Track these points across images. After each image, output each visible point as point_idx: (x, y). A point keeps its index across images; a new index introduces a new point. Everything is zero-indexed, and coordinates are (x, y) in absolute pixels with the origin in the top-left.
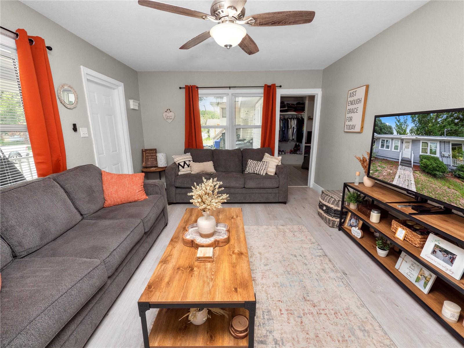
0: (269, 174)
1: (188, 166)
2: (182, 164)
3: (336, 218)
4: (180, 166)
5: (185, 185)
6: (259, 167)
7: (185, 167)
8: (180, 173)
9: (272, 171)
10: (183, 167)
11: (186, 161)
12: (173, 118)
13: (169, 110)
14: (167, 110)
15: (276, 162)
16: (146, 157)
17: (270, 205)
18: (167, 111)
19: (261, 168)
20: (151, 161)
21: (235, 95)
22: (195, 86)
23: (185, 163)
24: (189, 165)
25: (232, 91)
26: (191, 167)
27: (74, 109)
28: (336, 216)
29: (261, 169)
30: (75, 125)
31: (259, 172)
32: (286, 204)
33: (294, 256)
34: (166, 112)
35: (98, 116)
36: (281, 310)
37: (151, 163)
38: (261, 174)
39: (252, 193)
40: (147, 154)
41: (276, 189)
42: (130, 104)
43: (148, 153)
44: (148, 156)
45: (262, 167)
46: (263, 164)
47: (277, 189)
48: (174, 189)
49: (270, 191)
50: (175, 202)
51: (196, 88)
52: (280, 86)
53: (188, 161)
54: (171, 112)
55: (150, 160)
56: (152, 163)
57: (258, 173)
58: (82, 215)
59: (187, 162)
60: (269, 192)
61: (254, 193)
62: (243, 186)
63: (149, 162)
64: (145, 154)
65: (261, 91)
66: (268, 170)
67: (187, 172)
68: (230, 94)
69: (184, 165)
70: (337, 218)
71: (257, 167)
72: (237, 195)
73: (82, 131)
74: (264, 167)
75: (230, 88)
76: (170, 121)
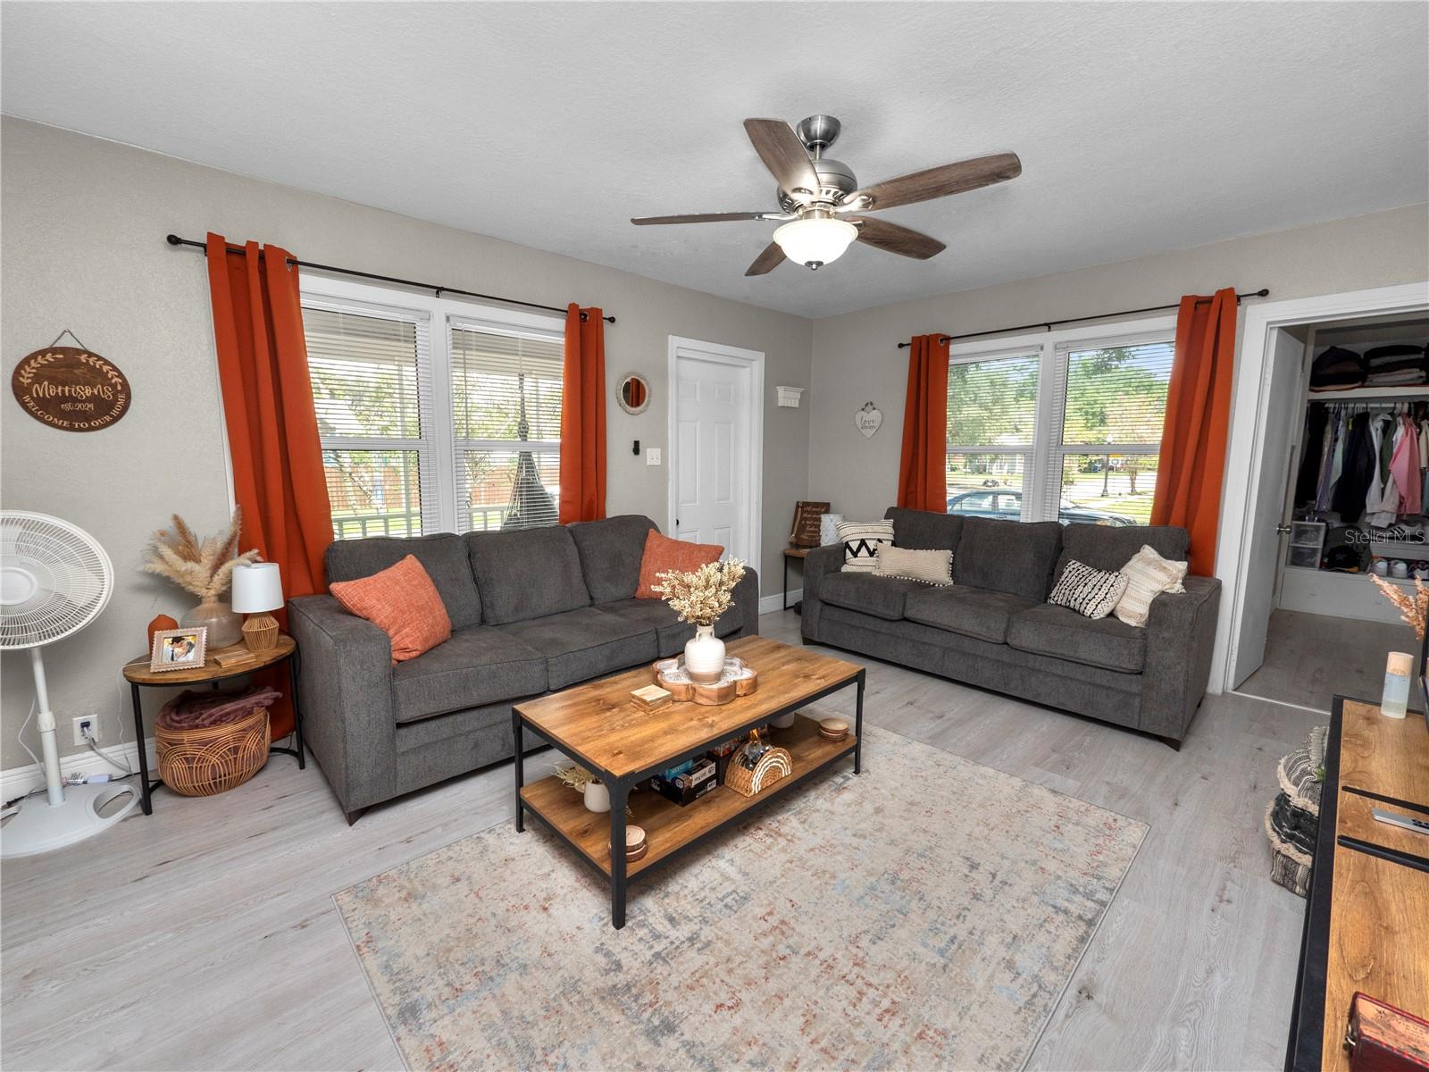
0: (1120, 618)
1: (872, 554)
2: (854, 545)
3: (1297, 848)
4: (847, 550)
5: (842, 600)
6: (1087, 590)
7: (859, 555)
8: (845, 569)
9: (1134, 610)
10: (855, 554)
11: (868, 539)
12: (877, 425)
13: (872, 404)
14: (867, 405)
15: (1158, 582)
16: (800, 521)
17: (1107, 731)
18: (867, 409)
19: (1093, 594)
20: (812, 532)
21: (1065, 348)
22: (937, 336)
23: (863, 543)
24: (875, 550)
25: (1058, 335)
26: (877, 557)
27: (639, 416)
28: (1300, 841)
29: (1090, 597)
30: (637, 444)
31: (1081, 603)
32: (1178, 750)
33: (969, 863)
34: (863, 410)
35: (695, 427)
36: (771, 913)
37: (809, 536)
38: (1088, 613)
39: (1034, 670)
40: (805, 515)
41: (1130, 677)
42: (779, 396)
43: (809, 512)
44: (806, 519)
45: (1096, 590)
46: (1103, 580)
47: (1134, 677)
48: (819, 605)
49: (1103, 678)
50: (817, 640)
51: (941, 340)
52: (1264, 293)
53: (873, 539)
54: (874, 409)
55: (808, 528)
56: (812, 537)
57: (1077, 608)
58: (592, 598)
59: (871, 545)
60: (1098, 682)
61: (1039, 671)
62: (1001, 639)
63: (806, 534)
64: (802, 513)
65: (1170, 321)
66: (1122, 603)
67: (865, 570)
68: (1049, 348)
69: (859, 550)
70: (1305, 853)
71: (1081, 588)
72: (981, 664)
73: (651, 455)
74: (1104, 590)
75: (1050, 328)
76: (869, 433)
